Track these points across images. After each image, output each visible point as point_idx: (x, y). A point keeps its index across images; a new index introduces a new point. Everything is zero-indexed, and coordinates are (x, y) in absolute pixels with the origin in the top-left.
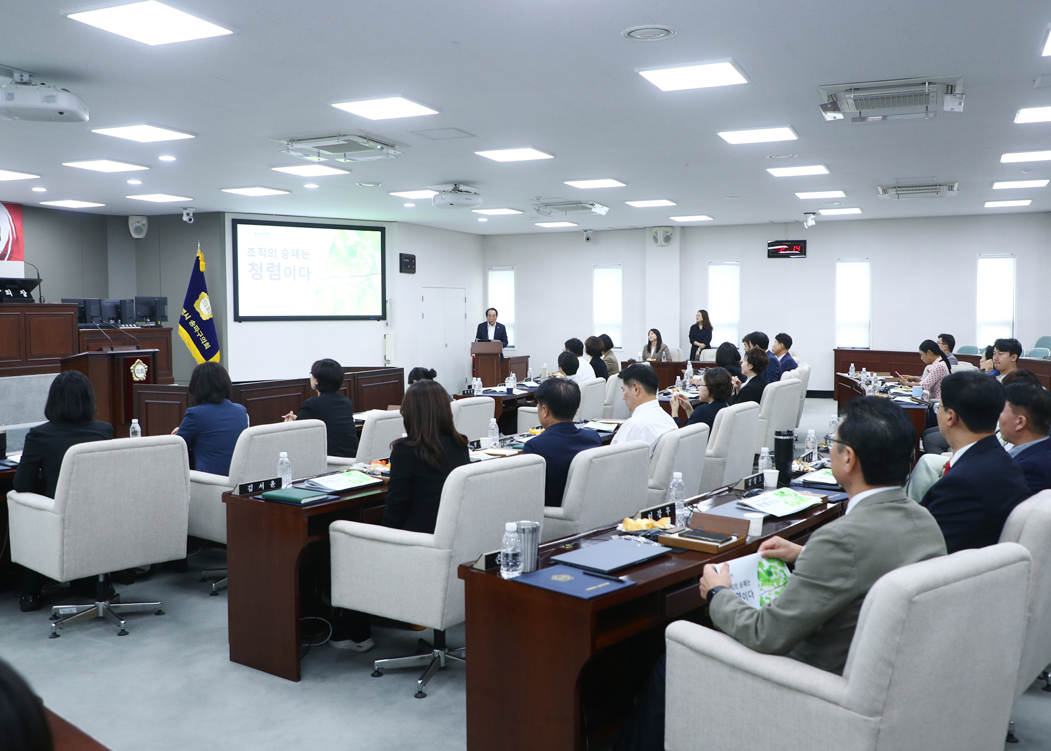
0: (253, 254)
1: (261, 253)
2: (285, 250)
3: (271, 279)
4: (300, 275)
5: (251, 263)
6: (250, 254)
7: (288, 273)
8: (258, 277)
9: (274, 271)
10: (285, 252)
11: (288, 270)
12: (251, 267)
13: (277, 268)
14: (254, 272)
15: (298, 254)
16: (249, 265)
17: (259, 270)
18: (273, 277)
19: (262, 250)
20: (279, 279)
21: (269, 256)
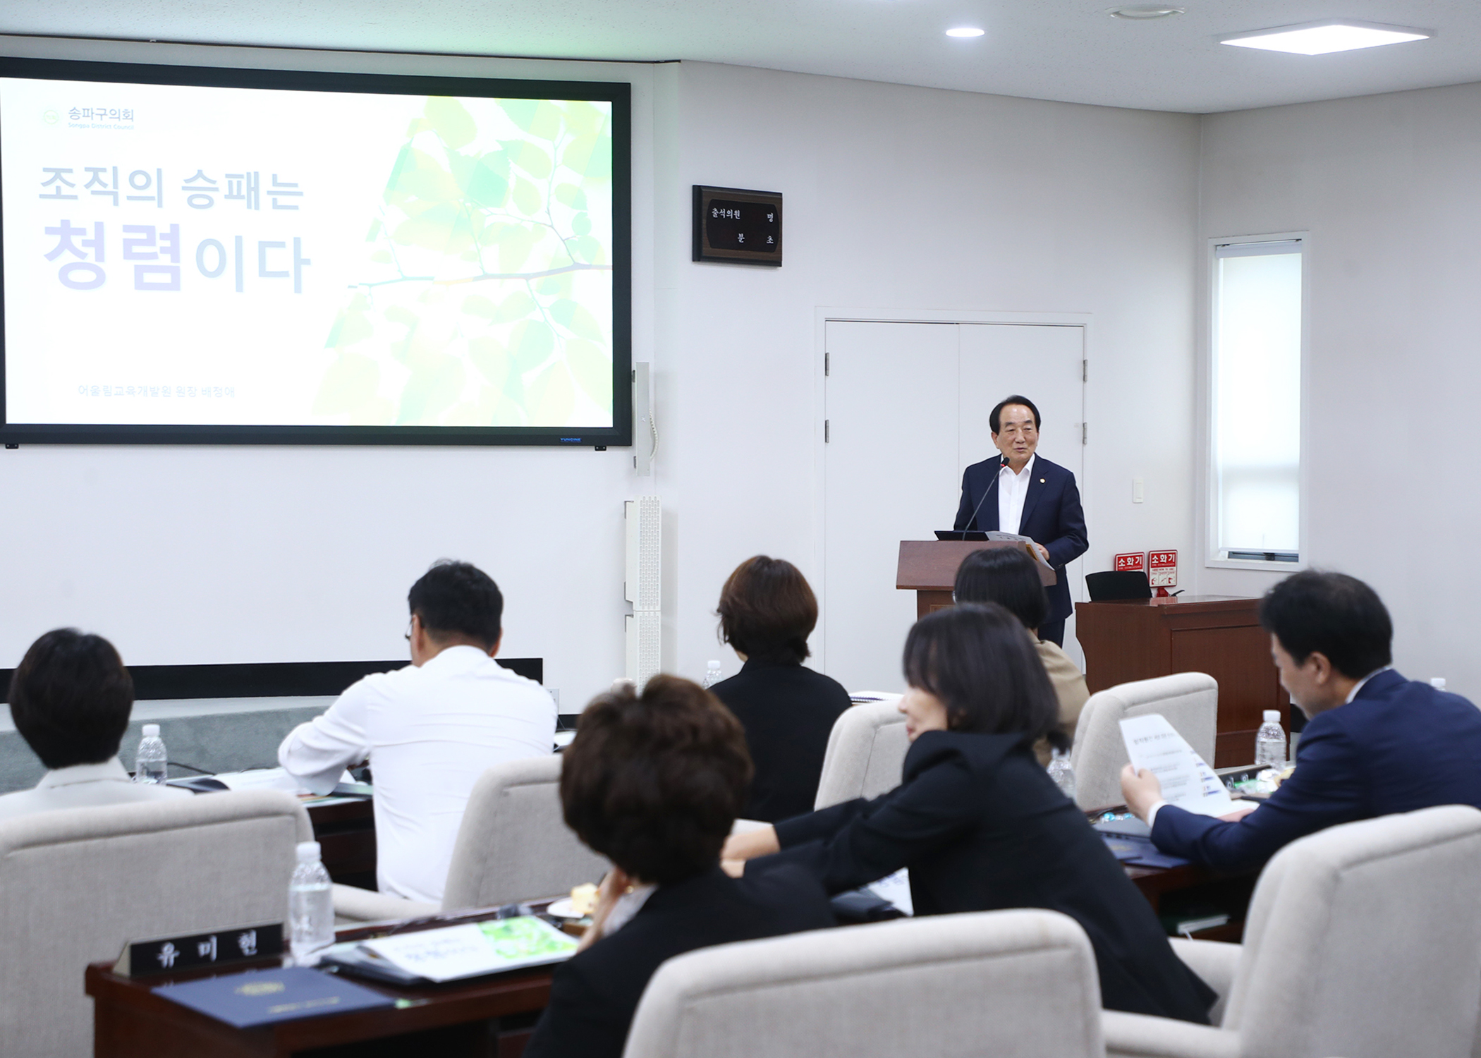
0: (66, 190)
1: (97, 187)
2: (200, 174)
3: (140, 285)
4: (263, 272)
5: (58, 225)
6: (51, 190)
7: (211, 263)
8: (88, 276)
9: (154, 256)
10: (200, 183)
11: (211, 253)
12: (56, 240)
13: (167, 244)
14: (67, 257)
15: (256, 189)
16: (49, 231)
17: (90, 251)
18: (149, 278)
19: (101, 175)
20: (175, 285)
21: (129, 198)
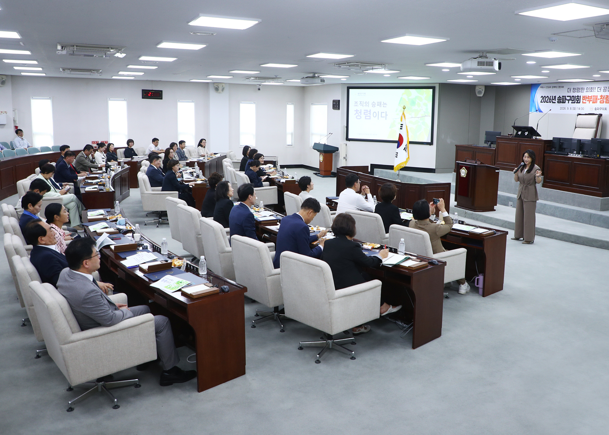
0: (357, 105)
1: (361, 104)
2: (374, 102)
3: (366, 119)
4: (381, 117)
5: (356, 110)
6: (355, 105)
7: (375, 115)
8: (359, 117)
9: (367, 114)
10: (374, 103)
11: (375, 114)
12: (356, 112)
13: (369, 112)
14: (357, 115)
15: (381, 104)
16: (355, 111)
17: (360, 114)
18: (367, 117)
20: (370, 119)
21: (365, 106)
